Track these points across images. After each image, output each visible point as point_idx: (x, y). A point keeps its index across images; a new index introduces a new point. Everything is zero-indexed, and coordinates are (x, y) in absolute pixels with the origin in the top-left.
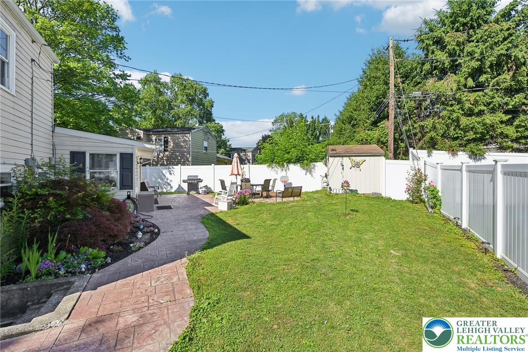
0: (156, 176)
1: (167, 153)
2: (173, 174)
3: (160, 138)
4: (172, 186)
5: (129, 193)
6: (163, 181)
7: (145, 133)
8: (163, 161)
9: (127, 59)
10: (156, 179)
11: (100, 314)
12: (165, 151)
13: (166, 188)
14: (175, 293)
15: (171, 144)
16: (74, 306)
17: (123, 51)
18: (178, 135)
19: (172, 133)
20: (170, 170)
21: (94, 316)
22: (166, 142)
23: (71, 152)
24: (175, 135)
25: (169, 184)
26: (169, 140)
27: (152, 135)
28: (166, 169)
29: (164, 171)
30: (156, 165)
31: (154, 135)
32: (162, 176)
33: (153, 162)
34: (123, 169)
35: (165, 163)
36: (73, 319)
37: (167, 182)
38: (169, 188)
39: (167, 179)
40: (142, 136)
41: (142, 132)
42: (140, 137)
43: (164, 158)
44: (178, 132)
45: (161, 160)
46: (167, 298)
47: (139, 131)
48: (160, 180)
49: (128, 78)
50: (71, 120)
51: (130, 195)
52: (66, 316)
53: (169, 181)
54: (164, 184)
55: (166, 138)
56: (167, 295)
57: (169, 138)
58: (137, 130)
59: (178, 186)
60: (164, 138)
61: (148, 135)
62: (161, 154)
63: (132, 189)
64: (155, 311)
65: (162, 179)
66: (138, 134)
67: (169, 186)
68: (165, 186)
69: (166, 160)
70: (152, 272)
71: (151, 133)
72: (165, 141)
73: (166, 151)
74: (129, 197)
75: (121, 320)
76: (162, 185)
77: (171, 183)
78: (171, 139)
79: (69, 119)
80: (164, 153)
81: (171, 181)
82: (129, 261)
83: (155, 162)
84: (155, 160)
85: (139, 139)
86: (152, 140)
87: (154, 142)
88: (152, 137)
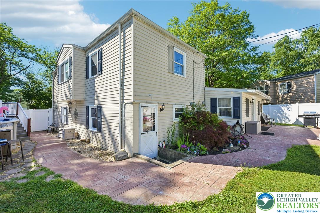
0: (277, 112)
1: (290, 94)
2: (291, 111)
3: (284, 84)
4: (290, 119)
5: (238, 121)
6: (282, 115)
7: (272, 82)
8: (287, 101)
9: (256, 37)
10: (276, 113)
11: (181, 172)
12: (288, 92)
13: (284, 121)
14: (216, 182)
15: (294, 87)
16: (178, 165)
17: (254, 34)
18: (301, 79)
19: (295, 78)
20: (288, 107)
21: (179, 172)
22: (290, 86)
23: (211, 98)
24: (298, 79)
25: (287, 118)
26: (292, 84)
27: (277, 82)
28: (284, 106)
29: (283, 108)
30: (281, 103)
31: (279, 82)
32: (281, 112)
33: (278, 102)
34: (235, 106)
35: (289, 102)
36: (174, 169)
37: (285, 116)
38: (287, 120)
39: (286, 114)
40: (269, 84)
41: (269, 81)
42: (268, 85)
43: (288, 98)
44: (300, 77)
45: (285, 100)
46: (209, 182)
47: (267, 81)
48: (279, 115)
49: (257, 49)
50: (224, 82)
51: (239, 122)
52: (173, 167)
53: (287, 116)
54: (283, 118)
55: (289, 82)
56: (211, 181)
57: (293, 82)
58: (266, 81)
59: (296, 120)
60: (288, 83)
61: (274, 83)
62: (285, 95)
63: (240, 118)
64: (198, 184)
65: (281, 114)
66: (267, 84)
67: (288, 119)
68: (284, 119)
69: (289, 99)
70: (218, 167)
71: (276, 81)
72: (288, 85)
73: (290, 93)
74: (238, 123)
75: (184, 179)
76: (281, 118)
77: (288, 117)
78: (294, 83)
79: (223, 82)
80: (288, 94)
81: (289, 115)
82: (215, 157)
83: (280, 101)
84: (280, 100)
85: (267, 86)
86: (277, 86)
87: (279, 87)
88: (277, 84)
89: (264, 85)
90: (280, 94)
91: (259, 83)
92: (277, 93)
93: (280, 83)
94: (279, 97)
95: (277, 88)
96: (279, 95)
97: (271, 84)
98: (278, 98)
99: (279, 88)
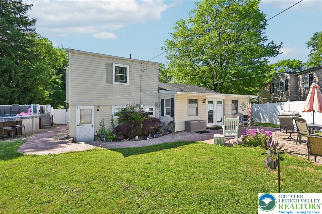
0: (274, 111)
2: (283, 110)
3: (306, 76)
6: (277, 115)
7: (293, 75)
10: (273, 113)
15: (316, 80)
22: (311, 78)
24: (320, 70)
26: (314, 76)
27: (299, 75)
28: (279, 105)
29: (278, 107)
40: (289, 78)
41: (289, 74)
47: (287, 74)
55: (311, 74)
57: (314, 74)
58: (285, 74)
61: (296, 75)
62: (307, 90)
65: (276, 113)
66: (287, 77)
78: (316, 75)
83: (302, 98)
84: (302, 96)
85: (287, 80)
86: (299, 80)
87: (301, 80)
88: (299, 77)
89: (284, 79)
90: (302, 88)
91: (280, 77)
92: (299, 88)
93: (302, 75)
94: (301, 92)
95: (299, 82)
96: (301, 91)
97: (291, 77)
98: (300, 94)
99: (301, 82)
